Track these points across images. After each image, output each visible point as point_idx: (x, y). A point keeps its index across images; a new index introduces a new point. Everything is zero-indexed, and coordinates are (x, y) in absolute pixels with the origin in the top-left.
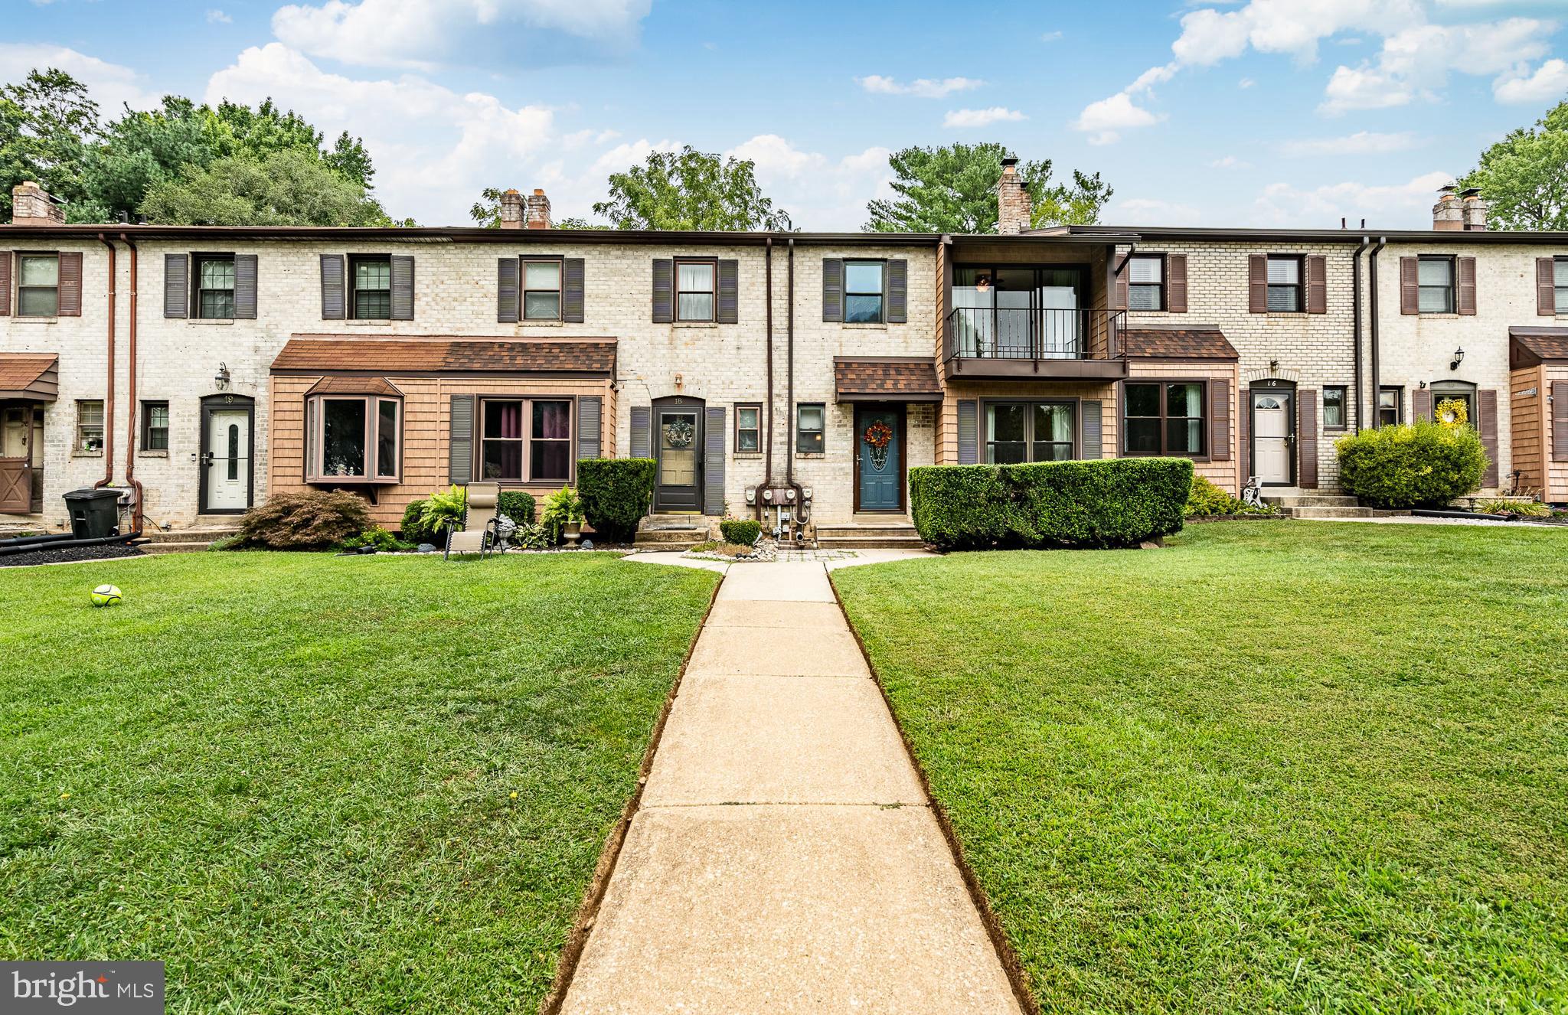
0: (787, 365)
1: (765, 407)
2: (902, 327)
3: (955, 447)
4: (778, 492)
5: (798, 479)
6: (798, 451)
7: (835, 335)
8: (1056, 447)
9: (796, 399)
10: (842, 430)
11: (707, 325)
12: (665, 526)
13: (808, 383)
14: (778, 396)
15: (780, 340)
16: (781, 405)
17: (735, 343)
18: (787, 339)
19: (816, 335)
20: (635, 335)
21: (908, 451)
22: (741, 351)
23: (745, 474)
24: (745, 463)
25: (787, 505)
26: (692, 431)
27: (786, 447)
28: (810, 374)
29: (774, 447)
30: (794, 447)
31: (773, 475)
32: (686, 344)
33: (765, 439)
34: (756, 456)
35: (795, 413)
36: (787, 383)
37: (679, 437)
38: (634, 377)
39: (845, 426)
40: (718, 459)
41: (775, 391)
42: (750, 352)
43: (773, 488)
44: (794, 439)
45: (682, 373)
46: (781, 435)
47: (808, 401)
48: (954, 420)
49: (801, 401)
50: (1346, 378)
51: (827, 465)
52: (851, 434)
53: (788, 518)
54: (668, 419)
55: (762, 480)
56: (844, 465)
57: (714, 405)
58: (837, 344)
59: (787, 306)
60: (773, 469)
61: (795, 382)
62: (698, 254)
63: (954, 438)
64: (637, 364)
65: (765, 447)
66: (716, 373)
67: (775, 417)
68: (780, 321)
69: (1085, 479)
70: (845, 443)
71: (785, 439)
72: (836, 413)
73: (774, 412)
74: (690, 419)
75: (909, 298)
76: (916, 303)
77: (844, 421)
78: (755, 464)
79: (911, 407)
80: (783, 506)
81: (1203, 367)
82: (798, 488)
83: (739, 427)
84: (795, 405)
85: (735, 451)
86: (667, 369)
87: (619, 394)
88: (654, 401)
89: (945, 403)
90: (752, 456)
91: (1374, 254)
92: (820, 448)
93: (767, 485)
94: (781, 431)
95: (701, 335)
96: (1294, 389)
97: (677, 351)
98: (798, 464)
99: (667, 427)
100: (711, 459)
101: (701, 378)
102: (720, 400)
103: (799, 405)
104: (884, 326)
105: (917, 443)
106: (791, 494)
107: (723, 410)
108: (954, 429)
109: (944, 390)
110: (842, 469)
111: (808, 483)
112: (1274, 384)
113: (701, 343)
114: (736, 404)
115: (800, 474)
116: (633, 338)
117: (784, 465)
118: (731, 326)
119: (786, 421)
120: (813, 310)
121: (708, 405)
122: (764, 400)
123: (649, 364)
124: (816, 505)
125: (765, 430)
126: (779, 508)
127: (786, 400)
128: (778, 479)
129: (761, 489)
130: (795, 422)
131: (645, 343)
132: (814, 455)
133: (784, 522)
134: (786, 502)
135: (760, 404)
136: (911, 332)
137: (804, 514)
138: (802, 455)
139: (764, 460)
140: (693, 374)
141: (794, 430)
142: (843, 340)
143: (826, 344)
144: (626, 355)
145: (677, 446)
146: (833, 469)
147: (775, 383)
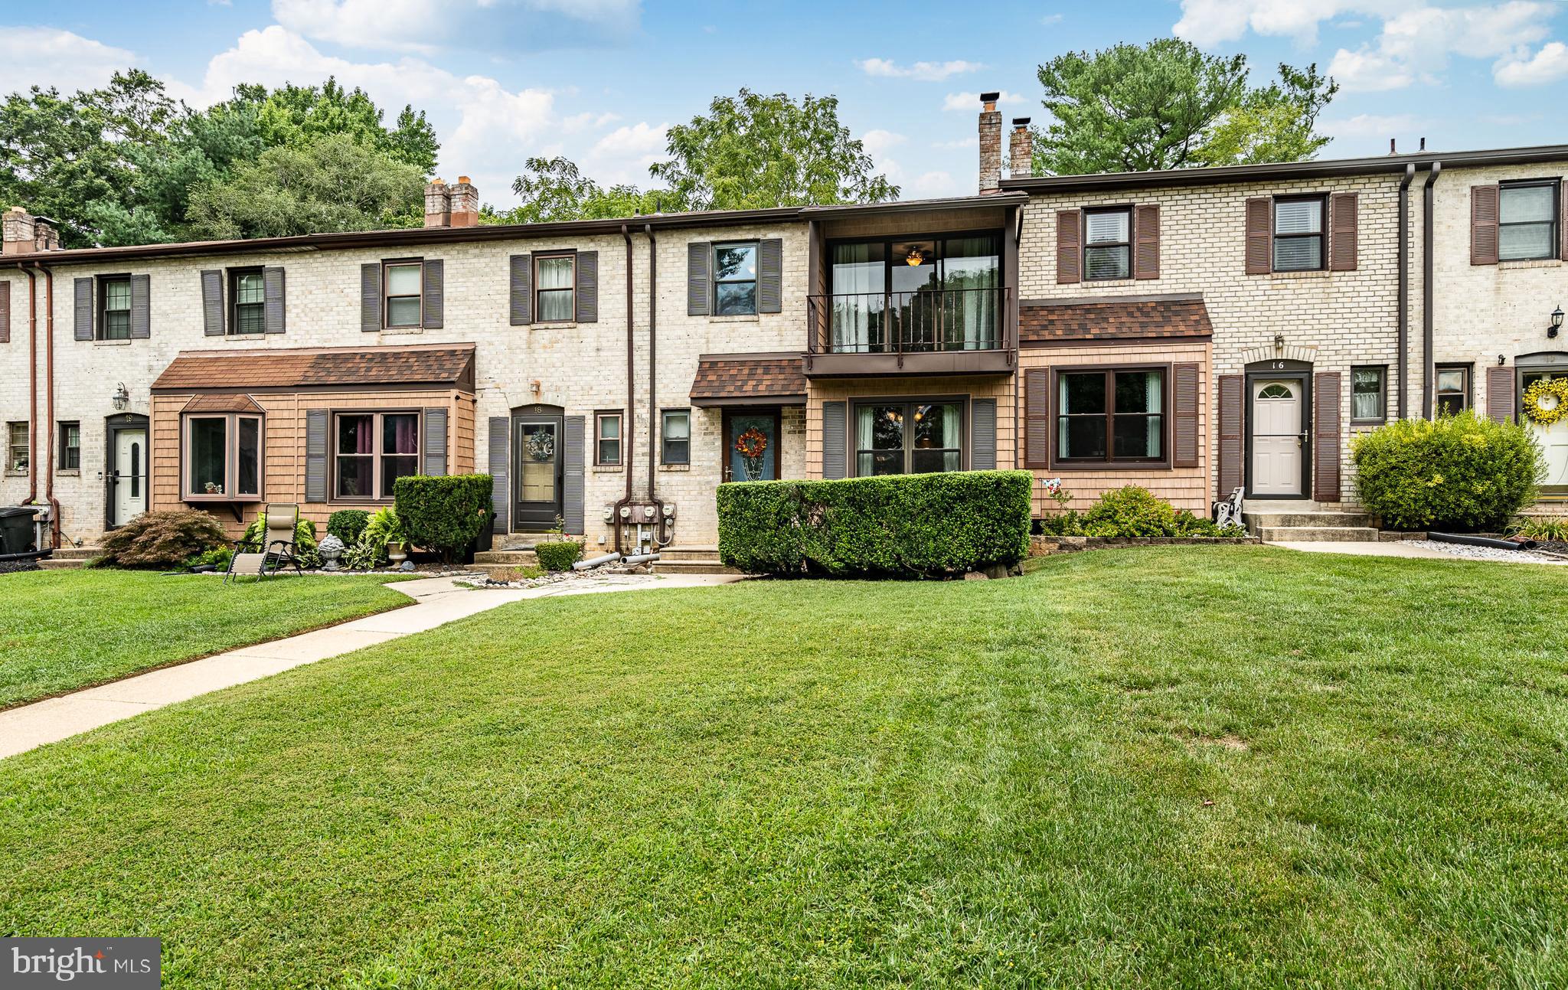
0: (648, 367)
1: (626, 414)
2: (776, 318)
3: (820, 457)
4: (636, 508)
5: (661, 493)
6: (663, 463)
7: (701, 330)
8: (946, 454)
9: (660, 405)
10: (709, 438)
11: (565, 325)
12: (523, 546)
13: (671, 386)
14: (640, 401)
15: (641, 339)
16: (642, 411)
17: (595, 344)
18: (648, 338)
19: (681, 332)
20: (493, 339)
21: (783, 462)
22: (601, 353)
23: (605, 489)
24: (605, 477)
25: (647, 524)
26: (552, 442)
27: (647, 459)
28: (673, 376)
29: (635, 459)
30: (657, 459)
31: (634, 490)
32: (545, 347)
33: (626, 450)
34: (616, 468)
35: (658, 420)
36: (648, 387)
37: (542, 449)
38: (492, 385)
39: (712, 433)
40: (578, 473)
41: (636, 396)
42: (609, 354)
43: (632, 505)
44: (658, 449)
45: (540, 379)
46: (643, 445)
47: (672, 406)
48: (819, 425)
49: (664, 406)
50: (1386, 354)
51: (693, 479)
52: (719, 443)
53: (648, 538)
54: (529, 430)
55: (622, 495)
56: (711, 478)
57: (573, 414)
58: (704, 341)
59: (649, 300)
60: (634, 484)
61: (658, 386)
62: (556, 247)
63: (819, 446)
64: (495, 371)
65: (626, 459)
66: (576, 378)
67: (636, 425)
68: (641, 317)
69: (889, 498)
70: (712, 454)
71: (647, 449)
72: (702, 419)
73: (636, 420)
74: (550, 430)
75: (784, 284)
76: (791, 289)
77: (711, 429)
78: (616, 478)
79: (785, 411)
80: (643, 525)
81: (1163, 349)
82: (659, 504)
83: (599, 438)
84: (658, 412)
85: (595, 464)
86: (525, 375)
87: (478, 404)
88: (513, 410)
89: (808, 406)
90: (611, 469)
91: (1429, 185)
92: (686, 460)
93: (628, 501)
94: (643, 440)
95: (560, 336)
96: (1310, 373)
97: (536, 356)
98: (661, 478)
99: (529, 438)
100: (570, 473)
101: (559, 384)
102: (580, 408)
103: (663, 411)
104: (755, 318)
105: (792, 452)
106: (650, 511)
107: (583, 418)
108: (820, 436)
109: (808, 391)
110: (708, 483)
111: (672, 499)
112: (1281, 366)
113: (559, 345)
114: (597, 412)
115: (663, 489)
116: (491, 344)
117: (646, 479)
118: (590, 325)
119: (647, 430)
120: (677, 303)
121: (566, 413)
122: (625, 406)
123: (507, 371)
124: (679, 524)
125: (626, 440)
126: (639, 526)
127: (648, 406)
128: (640, 494)
129: (619, 505)
130: (658, 431)
131: (503, 347)
132: (678, 468)
133: (645, 542)
134: (646, 521)
135: (621, 411)
136: (787, 323)
137: (668, 533)
138: (665, 468)
139: (625, 473)
140: (552, 379)
141: (657, 440)
142: (711, 336)
143: (691, 341)
144: (484, 362)
145: (539, 459)
146: (699, 483)
147: (637, 387)
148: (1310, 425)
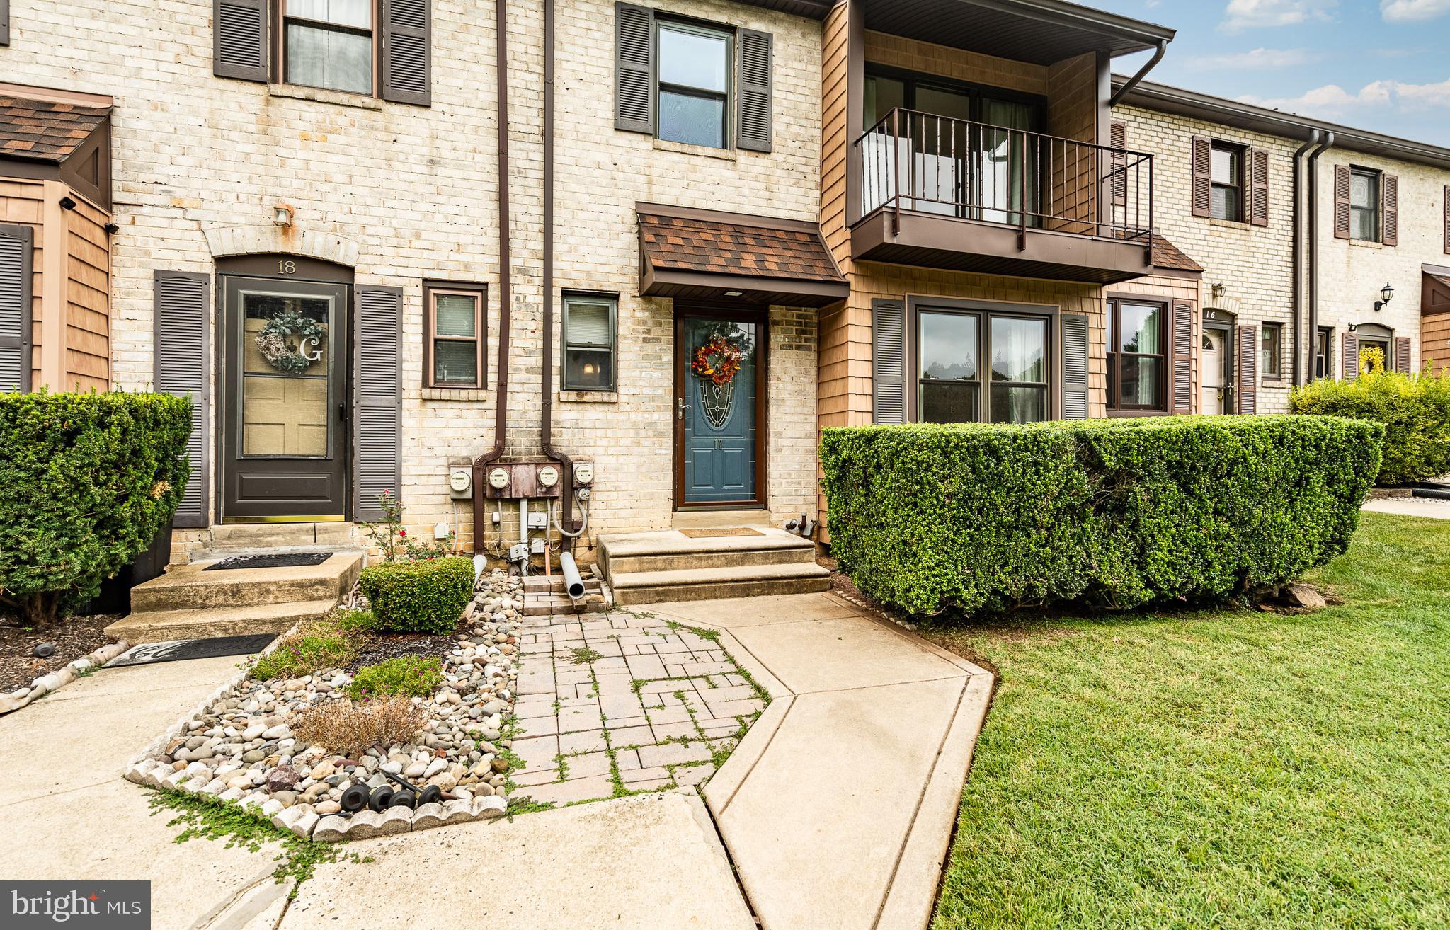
0: (540, 210)
1: (494, 293)
2: (762, 160)
3: (867, 387)
4: (520, 471)
5: (564, 443)
6: (565, 386)
7: (638, 160)
8: (1015, 391)
9: (560, 283)
10: (650, 348)
11: (357, 101)
12: (251, 551)
13: (583, 250)
14: (522, 271)
15: (525, 156)
16: (527, 291)
17: (425, 151)
18: (540, 156)
19: (601, 156)
20: (167, 98)
21: (773, 393)
22: (439, 170)
23: (450, 433)
24: (448, 410)
25: (542, 498)
26: (322, 336)
27: (539, 378)
28: (587, 232)
29: (512, 378)
30: (556, 379)
31: (510, 435)
32: (305, 138)
33: (493, 360)
34: (473, 394)
35: (557, 309)
36: (539, 247)
37: (292, 349)
38: (164, 200)
39: (658, 340)
40: (387, 401)
41: (514, 261)
42: (459, 174)
43: (511, 463)
44: (556, 361)
45: (293, 203)
46: (528, 353)
47: (584, 286)
48: (866, 335)
49: (569, 285)
51: (623, 416)
52: (668, 357)
53: (542, 524)
54: (257, 308)
55: (486, 445)
56: (656, 416)
57: (375, 281)
58: (643, 179)
59: (540, 86)
60: (510, 424)
61: (558, 247)
63: (865, 369)
64: (172, 170)
65: (492, 377)
66: (381, 212)
67: (514, 314)
68: (525, 116)
70: (657, 375)
71: (537, 361)
72: (639, 314)
73: (513, 306)
74: (315, 310)
75: (776, 109)
76: (786, 119)
77: (656, 332)
78: (472, 412)
79: (777, 311)
80: (531, 500)
81: (1164, 282)
82: (564, 464)
83: (433, 334)
84: (557, 293)
85: (425, 384)
86: (254, 189)
87: (121, 238)
88: (220, 260)
89: (851, 301)
90: (464, 394)
91: (1315, 154)
92: (608, 381)
93: (498, 456)
94: (528, 344)
95: (342, 121)
96: (1232, 323)
97: (283, 152)
98: (563, 415)
99: (260, 324)
100: (366, 400)
101: (341, 218)
102: (392, 271)
103: (566, 293)
104: (731, 155)
105: (786, 378)
106: (550, 476)
107: (398, 292)
108: (866, 353)
109: (850, 278)
110: (651, 424)
111: (585, 452)
112: (1213, 316)
113: (342, 139)
114: (428, 283)
115: (567, 434)
116: (157, 106)
117: (535, 415)
118: (415, 111)
119: (538, 326)
120: (595, 104)
121: (359, 279)
122: (492, 279)
123: (205, 173)
124: (599, 496)
125: (493, 342)
126: (524, 504)
127: (538, 281)
128: (522, 442)
129: (483, 466)
130: (556, 328)
131: (194, 121)
132: (598, 397)
133: (536, 532)
134: (539, 492)
135: (483, 287)
136: (778, 172)
137: (575, 515)
138: (573, 396)
139: (492, 403)
140: (324, 206)
141: (556, 345)
142: (655, 172)
143: (620, 176)
144: (138, 144)
145: (284, 369)
146: (635, 425)
147: (515, 244)
148: (1232, 377)
